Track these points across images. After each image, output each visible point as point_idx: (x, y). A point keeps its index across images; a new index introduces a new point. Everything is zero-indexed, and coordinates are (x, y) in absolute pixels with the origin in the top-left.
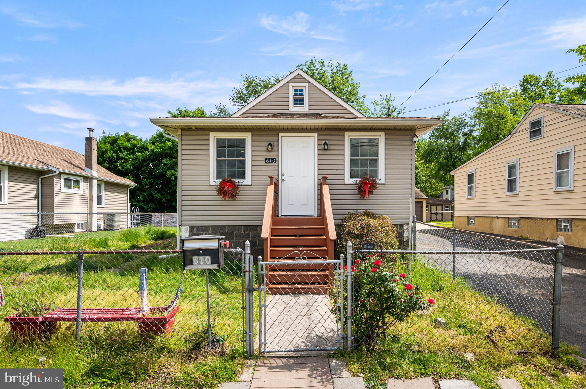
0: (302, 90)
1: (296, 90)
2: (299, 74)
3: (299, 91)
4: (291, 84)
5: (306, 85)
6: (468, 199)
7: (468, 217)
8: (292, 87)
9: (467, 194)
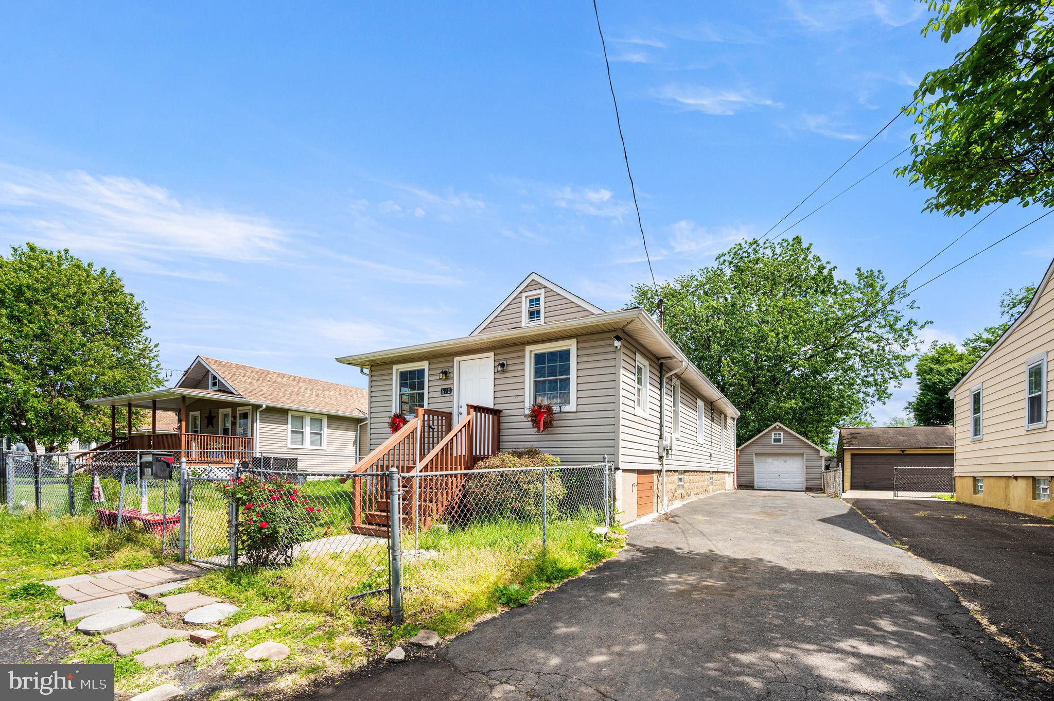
0: (538, 300)
1: (531, 301)
2: (533, 280)
3: (535, 301)
4: (524, 295)
5: (542, 291)
6: (973, 442)
7: (974, 478)
8: (526, 297)
9: (971, 433)
